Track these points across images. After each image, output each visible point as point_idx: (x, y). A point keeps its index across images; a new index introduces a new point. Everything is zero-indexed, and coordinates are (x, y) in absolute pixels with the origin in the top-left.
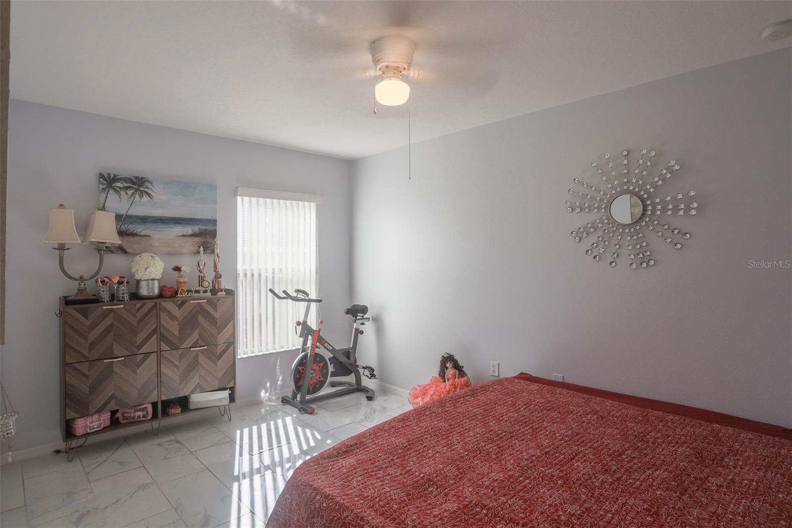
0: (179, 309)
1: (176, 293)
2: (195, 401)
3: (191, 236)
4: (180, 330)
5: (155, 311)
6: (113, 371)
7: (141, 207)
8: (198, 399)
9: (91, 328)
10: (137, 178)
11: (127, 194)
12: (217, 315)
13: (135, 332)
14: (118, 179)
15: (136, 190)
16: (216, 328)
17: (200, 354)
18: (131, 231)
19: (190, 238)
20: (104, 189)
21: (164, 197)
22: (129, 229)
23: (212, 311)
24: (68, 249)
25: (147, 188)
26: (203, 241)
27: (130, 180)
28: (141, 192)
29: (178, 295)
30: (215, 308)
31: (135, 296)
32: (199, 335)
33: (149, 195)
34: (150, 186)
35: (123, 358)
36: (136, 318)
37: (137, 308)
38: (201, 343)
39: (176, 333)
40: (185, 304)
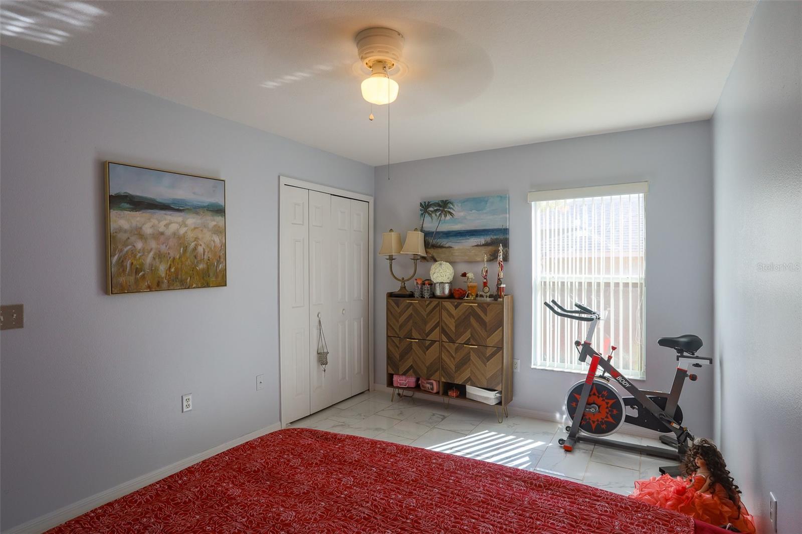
0: (456, 309)
1: (463, 295)
2: (471, 392)
3: (484, 245)
4: (456, 327)
5: (438, 308)
6: (412, 348)
7: (447, 225)
8: (473, 391)
9: (401, 314)
10: (442, 201)
11: (436, 215)
12: (487, 319)
13: (425, 323)
14: (431, 205)
15: (442, 211)
16: (486, 331)
17: (471, 351)
18: (439, 244)
19: (484, 247)
20: (422, 214)
21: (462, 214)
22: (438, 243)
23: (482, 315)
24: (394, 259)
25: (450, 208)
26: (494, 249)
27: (438, 205)
28: (445, 211)
29: (466, 298)
30: (485, 312)
31: (433, 296)
32: (471, 335)
33: (451, 214)
34: (452, 206)
35: (417, 341)
36: (426, 312)
37: (427, 304)
38: (472, 342)
39: (453, 329)
40: (460, 305)
